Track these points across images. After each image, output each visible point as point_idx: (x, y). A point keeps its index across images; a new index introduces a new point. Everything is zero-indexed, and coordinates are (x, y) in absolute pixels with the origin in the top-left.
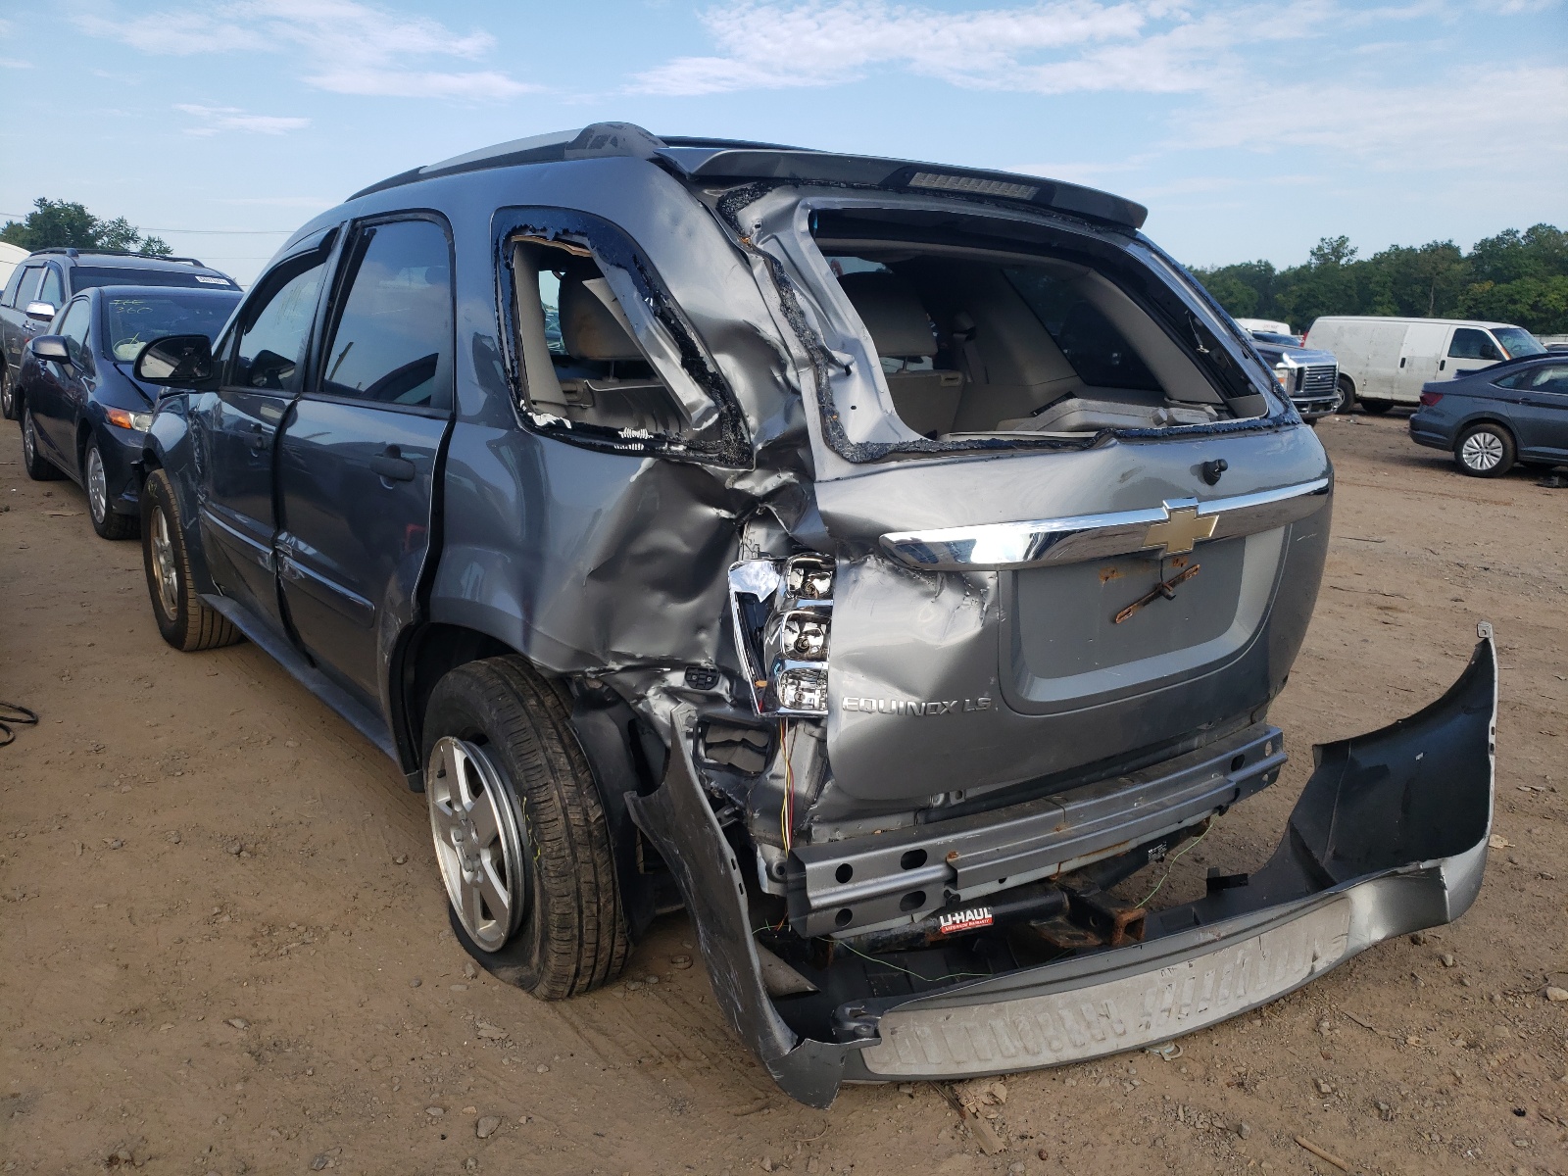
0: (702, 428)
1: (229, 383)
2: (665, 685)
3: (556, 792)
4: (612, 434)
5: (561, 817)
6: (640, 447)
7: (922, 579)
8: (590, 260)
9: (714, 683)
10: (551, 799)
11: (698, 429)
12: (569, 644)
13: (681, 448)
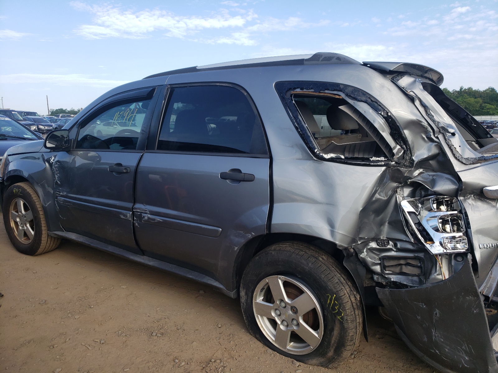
0: (399, 156)
1: (75, 148)
2: (369, 247)
3: (345, 291)
4: (368, 159)
5: (349, 300)
6: (383, 163)
7: (490, 202)
8: (343, 99)
9: (388, 244)
10: (345, 294)
11: (398, 156)
12: (351, 236)
13: (394, 163)
